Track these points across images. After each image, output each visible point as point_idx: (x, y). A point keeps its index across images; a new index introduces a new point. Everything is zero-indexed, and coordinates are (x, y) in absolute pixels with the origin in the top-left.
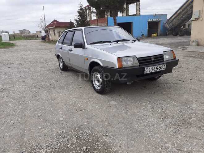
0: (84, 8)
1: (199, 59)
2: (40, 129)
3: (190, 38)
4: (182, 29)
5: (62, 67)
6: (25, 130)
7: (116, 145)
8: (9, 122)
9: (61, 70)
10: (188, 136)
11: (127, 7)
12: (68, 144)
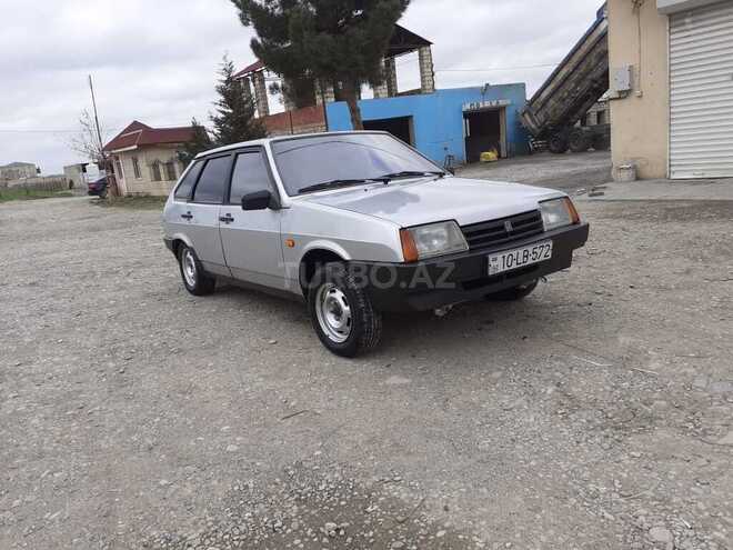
0: (239, 74)
1: (648, 224)
2: (168, 486)
3: (610, 157)
4: (578, 129)
5: (192, 283)
6: (112, 495)
7: (431, 505)
8: (46, 477)
9: (191, 292)
10: (650, 454)
11: (390, 67)
12: (273, 523)
